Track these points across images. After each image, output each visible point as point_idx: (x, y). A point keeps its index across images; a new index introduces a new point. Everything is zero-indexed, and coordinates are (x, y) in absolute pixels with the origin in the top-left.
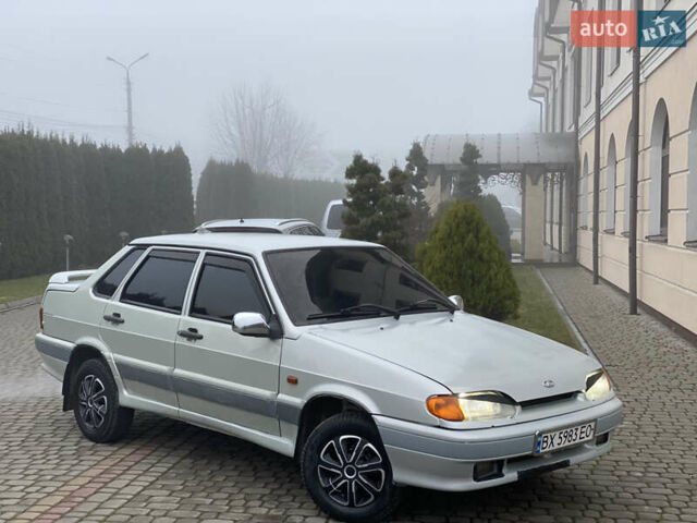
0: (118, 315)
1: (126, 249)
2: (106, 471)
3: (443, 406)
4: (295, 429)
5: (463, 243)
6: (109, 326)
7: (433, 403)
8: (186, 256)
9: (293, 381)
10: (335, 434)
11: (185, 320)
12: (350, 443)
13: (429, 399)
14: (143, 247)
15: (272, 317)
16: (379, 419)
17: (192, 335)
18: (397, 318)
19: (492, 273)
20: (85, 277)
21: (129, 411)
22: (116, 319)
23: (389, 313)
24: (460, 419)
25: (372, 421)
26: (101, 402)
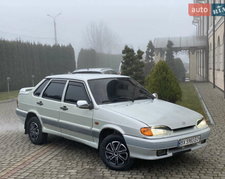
0: (41, 102)
1: (44, 80)
2: (38, 154)
3: (146, 131)
4: (98, 139)
5: (161, 75)
6: (39, 106)
7: (142, 130)
8: (63, 82)
9: (97, 123)
10: (111, 141)
11: (62, 103)
12: (116, 144)
13: (141, 129)
14: (49, 79)
15: (90, 102)
16: (125, 136)
17: (65, 108)
18: (133, 101)
19: (172, 85)
20: (31, 90)
21: (46, 134)
22: (41, 103)
23: (130, 100)
24: (152, 135)
25: (122, 136)
26: (37, 131)
